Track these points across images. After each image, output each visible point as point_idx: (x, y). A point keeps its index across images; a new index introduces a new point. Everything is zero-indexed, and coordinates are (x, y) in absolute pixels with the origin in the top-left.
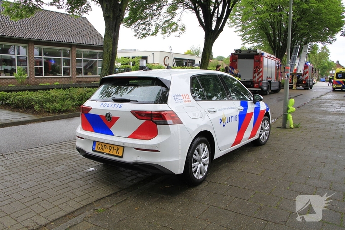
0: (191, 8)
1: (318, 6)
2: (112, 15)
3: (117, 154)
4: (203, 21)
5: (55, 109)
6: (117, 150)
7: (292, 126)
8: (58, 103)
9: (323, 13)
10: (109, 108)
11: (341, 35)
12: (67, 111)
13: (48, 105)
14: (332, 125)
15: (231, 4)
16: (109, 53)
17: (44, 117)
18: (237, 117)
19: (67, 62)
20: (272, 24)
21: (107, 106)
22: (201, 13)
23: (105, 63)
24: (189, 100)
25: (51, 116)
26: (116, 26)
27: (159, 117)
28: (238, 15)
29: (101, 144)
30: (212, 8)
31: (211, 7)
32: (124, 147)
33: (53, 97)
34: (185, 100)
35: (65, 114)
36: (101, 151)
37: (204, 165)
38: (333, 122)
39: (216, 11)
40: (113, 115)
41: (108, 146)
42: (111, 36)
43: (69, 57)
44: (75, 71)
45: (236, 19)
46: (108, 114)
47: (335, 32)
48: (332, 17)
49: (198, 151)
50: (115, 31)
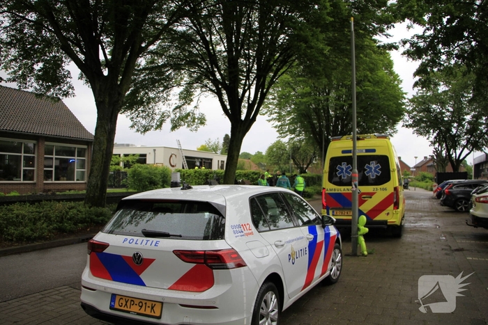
0: (211, 90)
1: (374, 90)
2: (107, 100)
3: (152, 314)
4: (228, 107)
5: (22, 236)
6: (152, 308)
7: (366, 253)
8: (26, 226)
9: (379, 98)
10: (139, 246)
11: (403, 126)
12: (41, 238)
13: (12, 230)
14: (414, 247)
15: (266, 87)
16: (101, 153)
17: (5, 249)
18: (307, 249)
19: (29, 161)
20: (317, 111)
21: (135, 242)
22: (225, 97)
23: (96, 167)
24: (250, 231)
25: (17, 246)
26: (112, 115)
27: (215, 259)
28: (273, 99)
29: (124, 298)
30: (241, 91)
31: (239, 90)
32: (162, 303)
33: (17, 216)
34: (246, 232)
35: (37, 243)
36: (125, 309)
37: (272, 321)
38: (415, 244)
39: (247, 94)
40: (145, 256)
41: (137, 302)
42: (105, 129)
43: (34, 153)
44: (42, 173)
45: (270, 104)
46: (137, 254)
47: (395, 122)
48: (391, 103)
49: (265, 302)
50: (111, 121)
